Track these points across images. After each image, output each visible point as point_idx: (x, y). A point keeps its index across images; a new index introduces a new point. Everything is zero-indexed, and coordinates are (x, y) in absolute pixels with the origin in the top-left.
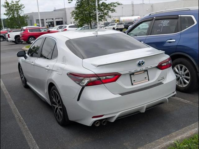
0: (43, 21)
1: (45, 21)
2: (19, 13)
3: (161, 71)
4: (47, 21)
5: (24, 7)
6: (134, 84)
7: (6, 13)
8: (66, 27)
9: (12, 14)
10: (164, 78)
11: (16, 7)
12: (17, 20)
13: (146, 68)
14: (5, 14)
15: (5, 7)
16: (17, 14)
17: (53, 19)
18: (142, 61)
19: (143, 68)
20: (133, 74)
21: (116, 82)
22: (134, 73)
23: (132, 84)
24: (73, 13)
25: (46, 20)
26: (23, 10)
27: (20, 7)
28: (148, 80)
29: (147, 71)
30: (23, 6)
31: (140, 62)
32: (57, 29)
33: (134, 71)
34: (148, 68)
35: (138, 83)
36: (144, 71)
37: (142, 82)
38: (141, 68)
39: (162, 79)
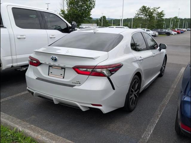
3: (78, 74)
6: (49, 75)
13: (58, 65)
18: (55, 57)
19: (56, 64)
21: (37, 67)
22: (52, 66)
23: (48, 75)
28: (62, 77)
29: (63, 68)
31: (53, 57)
34: (60, 65)
35: (54, 76)
36: (61, 68)
37: (57, 76)
38: (54, 63)
39: (78, 83)
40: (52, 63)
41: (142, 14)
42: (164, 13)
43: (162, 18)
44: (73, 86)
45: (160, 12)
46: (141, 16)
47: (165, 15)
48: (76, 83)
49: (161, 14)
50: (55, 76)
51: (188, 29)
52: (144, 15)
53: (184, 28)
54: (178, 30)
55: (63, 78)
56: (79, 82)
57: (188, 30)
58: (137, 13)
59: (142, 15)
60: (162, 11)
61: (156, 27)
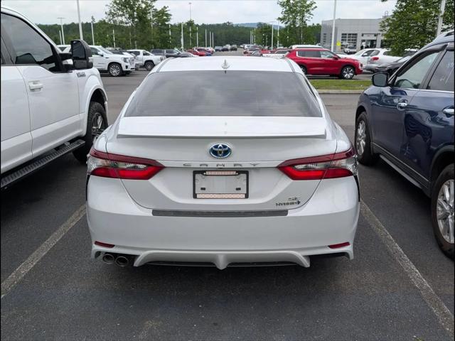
0: (356, 37)
1: (359, 38)
2: (305, 19)
3: (290, 181)
4: (363, 38)
5: (316, 7)
6: (198, 196)
7: (281, 16)
8: (379, 52)
9: (291, 20)
10: (299, 203)
11: (301, 7)
12: (298, 31)
13: (235, 165)
14: (279, 19)
15: (283, 6)
16: (302, 20)
17: (375, 35)
18: (225, 147)
19: (228, 163)
20: (202, 172)
21: (150, 180)
22: (205, 171)
23: (195, 196)
24: (386, 24)
25: (363, 35)
26: (312, 12)
27: (308, 6)
28: (244, 196)
29: (244, 172)
30: (314, 6)
31: (216, 147)
32: (363, 56)
33: (215, 167)
34: (240, 165)
35: (213, 196)
36: (237, 172)
37: (224, 196)
38: (221, 163)
39: (293, 203)
40: (213, 163)
41: (121, 13)
42: (169, 12)
43: (167, 23)
44: (284, 213)
45: (159, 9)
46: (120, 18)
47: (172, 17)
48: (288, 204)
49: (163, 15)
50: (217, 196)
51: (217, 48)
52: (127, 16)
53: (208, 46)
54: (198, 50)
55: (247, 196)
56: (296, 198)
57: (217, 50)
58: (108, 11)
59: (121, 15)
60: (165, 7)
61: (159, 44)
